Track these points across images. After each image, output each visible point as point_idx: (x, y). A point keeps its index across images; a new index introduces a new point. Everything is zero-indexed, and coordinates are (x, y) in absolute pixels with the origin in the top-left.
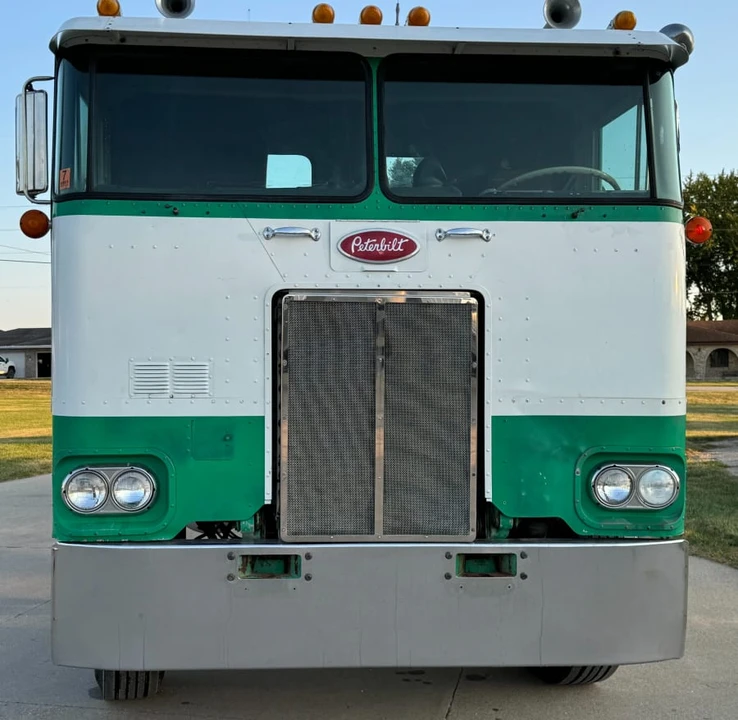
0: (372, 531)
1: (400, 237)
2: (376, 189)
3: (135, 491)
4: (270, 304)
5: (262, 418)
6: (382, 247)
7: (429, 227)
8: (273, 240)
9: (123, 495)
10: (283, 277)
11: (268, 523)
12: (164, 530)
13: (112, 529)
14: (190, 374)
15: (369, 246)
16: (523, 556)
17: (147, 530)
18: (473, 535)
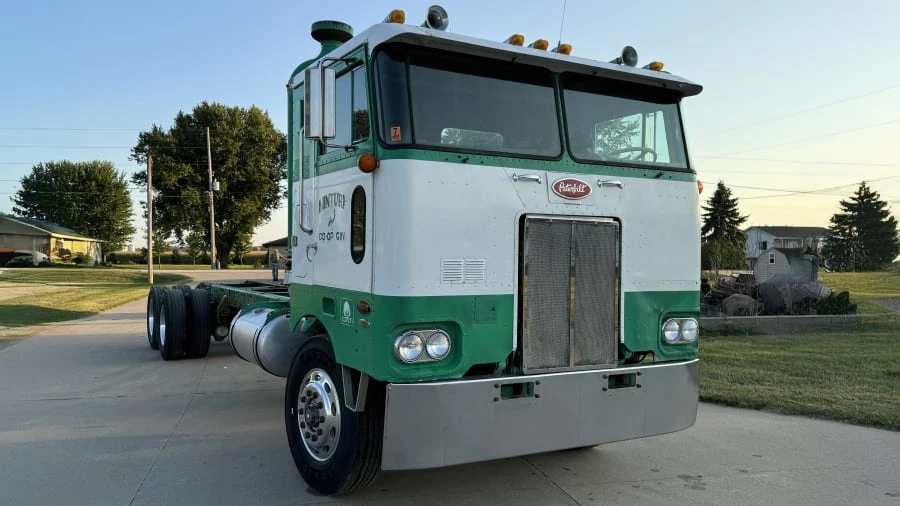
0: (568, 365)
1: (583, 184)
2: (566, 153)
3: (439, 347)
4: (518, 221)
5: (513, 295)
6: (574, 189)
7: (594, 178)
8: (518, 182)
9: (433, 349)
10: (524, 205)
11: (515, 362)
12: (458, 372)
13: (429, 373)
14: (474, 267)
15: (568, 189)
16: (639, 374)
17: (450, 371)
18: (616, 365)
